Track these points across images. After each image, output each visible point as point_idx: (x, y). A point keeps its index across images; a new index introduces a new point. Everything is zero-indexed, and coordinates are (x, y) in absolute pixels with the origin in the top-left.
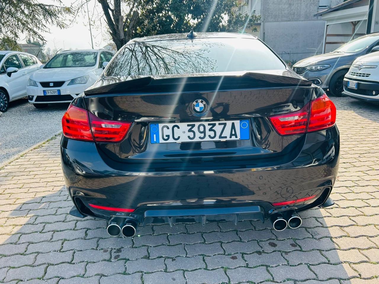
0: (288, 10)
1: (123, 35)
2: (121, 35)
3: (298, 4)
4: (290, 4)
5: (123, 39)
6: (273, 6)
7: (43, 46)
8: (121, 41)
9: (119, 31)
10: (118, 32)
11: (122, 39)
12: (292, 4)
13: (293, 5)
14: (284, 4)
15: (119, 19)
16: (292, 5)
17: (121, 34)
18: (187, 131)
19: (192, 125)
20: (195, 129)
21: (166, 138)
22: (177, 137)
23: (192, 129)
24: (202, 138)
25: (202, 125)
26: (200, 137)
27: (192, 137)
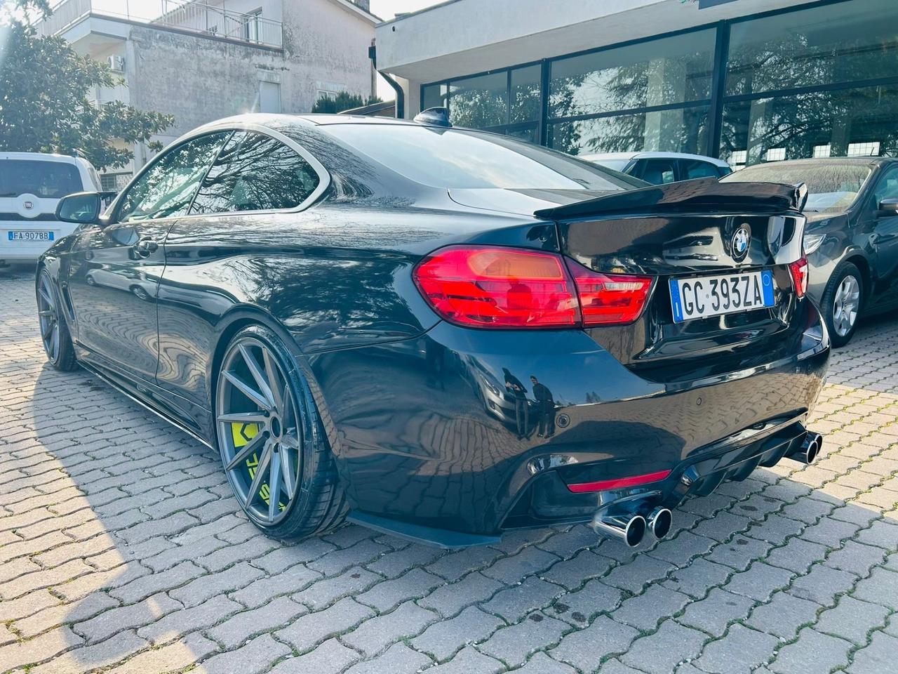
0: (196, 114)
3: (217, 104)
4: (199, 102)
6: (159, 99)
12: (204, 101)
13: (206, 104)
14: (186, 99)
16: (204, 105)
18: (710, 294)
19: (715, 282)
20: (718, 290)
21: (689, 309)
22: (700, 307)
23: (716, 290)
24: (726, 307)
25: (724, 281)
26: (724, 305)
27: (716, 305)
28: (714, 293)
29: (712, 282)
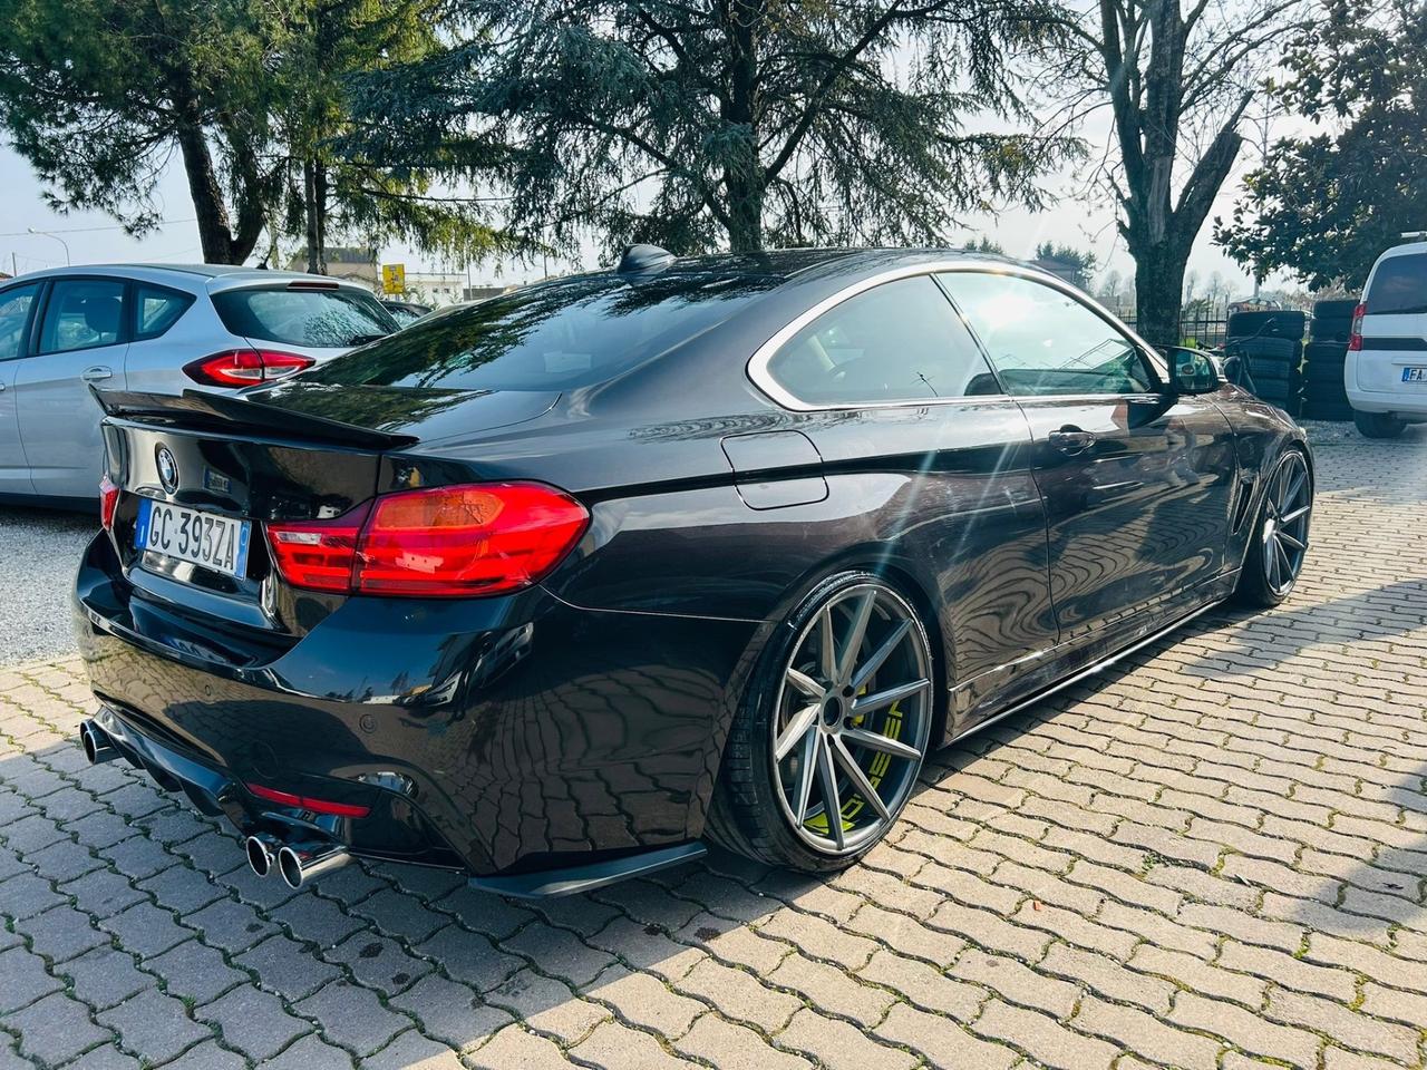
1: (1163, 228)
2: (1155, 231)
5: (1161, 246)
7: (1086, 266)
8: (1149, 251)
9: (1146, 216)
10: (1144, 221)
11: (1156, 245)
15: (1152, 169)
17: (1157, 226)
18: (179, 530)
19: (186, 517)
20: (189, 527)
21: (154, 538)
22: (166, 542)
23: (187, 527)
24: (195, 554)
25: (198, 519)
26: (193, 551)
27: (183, 547)
28: (184, 531)
29: (184, 515)
